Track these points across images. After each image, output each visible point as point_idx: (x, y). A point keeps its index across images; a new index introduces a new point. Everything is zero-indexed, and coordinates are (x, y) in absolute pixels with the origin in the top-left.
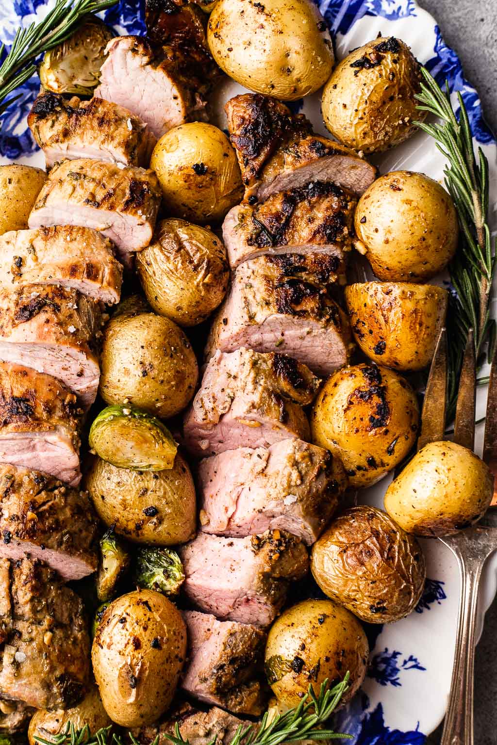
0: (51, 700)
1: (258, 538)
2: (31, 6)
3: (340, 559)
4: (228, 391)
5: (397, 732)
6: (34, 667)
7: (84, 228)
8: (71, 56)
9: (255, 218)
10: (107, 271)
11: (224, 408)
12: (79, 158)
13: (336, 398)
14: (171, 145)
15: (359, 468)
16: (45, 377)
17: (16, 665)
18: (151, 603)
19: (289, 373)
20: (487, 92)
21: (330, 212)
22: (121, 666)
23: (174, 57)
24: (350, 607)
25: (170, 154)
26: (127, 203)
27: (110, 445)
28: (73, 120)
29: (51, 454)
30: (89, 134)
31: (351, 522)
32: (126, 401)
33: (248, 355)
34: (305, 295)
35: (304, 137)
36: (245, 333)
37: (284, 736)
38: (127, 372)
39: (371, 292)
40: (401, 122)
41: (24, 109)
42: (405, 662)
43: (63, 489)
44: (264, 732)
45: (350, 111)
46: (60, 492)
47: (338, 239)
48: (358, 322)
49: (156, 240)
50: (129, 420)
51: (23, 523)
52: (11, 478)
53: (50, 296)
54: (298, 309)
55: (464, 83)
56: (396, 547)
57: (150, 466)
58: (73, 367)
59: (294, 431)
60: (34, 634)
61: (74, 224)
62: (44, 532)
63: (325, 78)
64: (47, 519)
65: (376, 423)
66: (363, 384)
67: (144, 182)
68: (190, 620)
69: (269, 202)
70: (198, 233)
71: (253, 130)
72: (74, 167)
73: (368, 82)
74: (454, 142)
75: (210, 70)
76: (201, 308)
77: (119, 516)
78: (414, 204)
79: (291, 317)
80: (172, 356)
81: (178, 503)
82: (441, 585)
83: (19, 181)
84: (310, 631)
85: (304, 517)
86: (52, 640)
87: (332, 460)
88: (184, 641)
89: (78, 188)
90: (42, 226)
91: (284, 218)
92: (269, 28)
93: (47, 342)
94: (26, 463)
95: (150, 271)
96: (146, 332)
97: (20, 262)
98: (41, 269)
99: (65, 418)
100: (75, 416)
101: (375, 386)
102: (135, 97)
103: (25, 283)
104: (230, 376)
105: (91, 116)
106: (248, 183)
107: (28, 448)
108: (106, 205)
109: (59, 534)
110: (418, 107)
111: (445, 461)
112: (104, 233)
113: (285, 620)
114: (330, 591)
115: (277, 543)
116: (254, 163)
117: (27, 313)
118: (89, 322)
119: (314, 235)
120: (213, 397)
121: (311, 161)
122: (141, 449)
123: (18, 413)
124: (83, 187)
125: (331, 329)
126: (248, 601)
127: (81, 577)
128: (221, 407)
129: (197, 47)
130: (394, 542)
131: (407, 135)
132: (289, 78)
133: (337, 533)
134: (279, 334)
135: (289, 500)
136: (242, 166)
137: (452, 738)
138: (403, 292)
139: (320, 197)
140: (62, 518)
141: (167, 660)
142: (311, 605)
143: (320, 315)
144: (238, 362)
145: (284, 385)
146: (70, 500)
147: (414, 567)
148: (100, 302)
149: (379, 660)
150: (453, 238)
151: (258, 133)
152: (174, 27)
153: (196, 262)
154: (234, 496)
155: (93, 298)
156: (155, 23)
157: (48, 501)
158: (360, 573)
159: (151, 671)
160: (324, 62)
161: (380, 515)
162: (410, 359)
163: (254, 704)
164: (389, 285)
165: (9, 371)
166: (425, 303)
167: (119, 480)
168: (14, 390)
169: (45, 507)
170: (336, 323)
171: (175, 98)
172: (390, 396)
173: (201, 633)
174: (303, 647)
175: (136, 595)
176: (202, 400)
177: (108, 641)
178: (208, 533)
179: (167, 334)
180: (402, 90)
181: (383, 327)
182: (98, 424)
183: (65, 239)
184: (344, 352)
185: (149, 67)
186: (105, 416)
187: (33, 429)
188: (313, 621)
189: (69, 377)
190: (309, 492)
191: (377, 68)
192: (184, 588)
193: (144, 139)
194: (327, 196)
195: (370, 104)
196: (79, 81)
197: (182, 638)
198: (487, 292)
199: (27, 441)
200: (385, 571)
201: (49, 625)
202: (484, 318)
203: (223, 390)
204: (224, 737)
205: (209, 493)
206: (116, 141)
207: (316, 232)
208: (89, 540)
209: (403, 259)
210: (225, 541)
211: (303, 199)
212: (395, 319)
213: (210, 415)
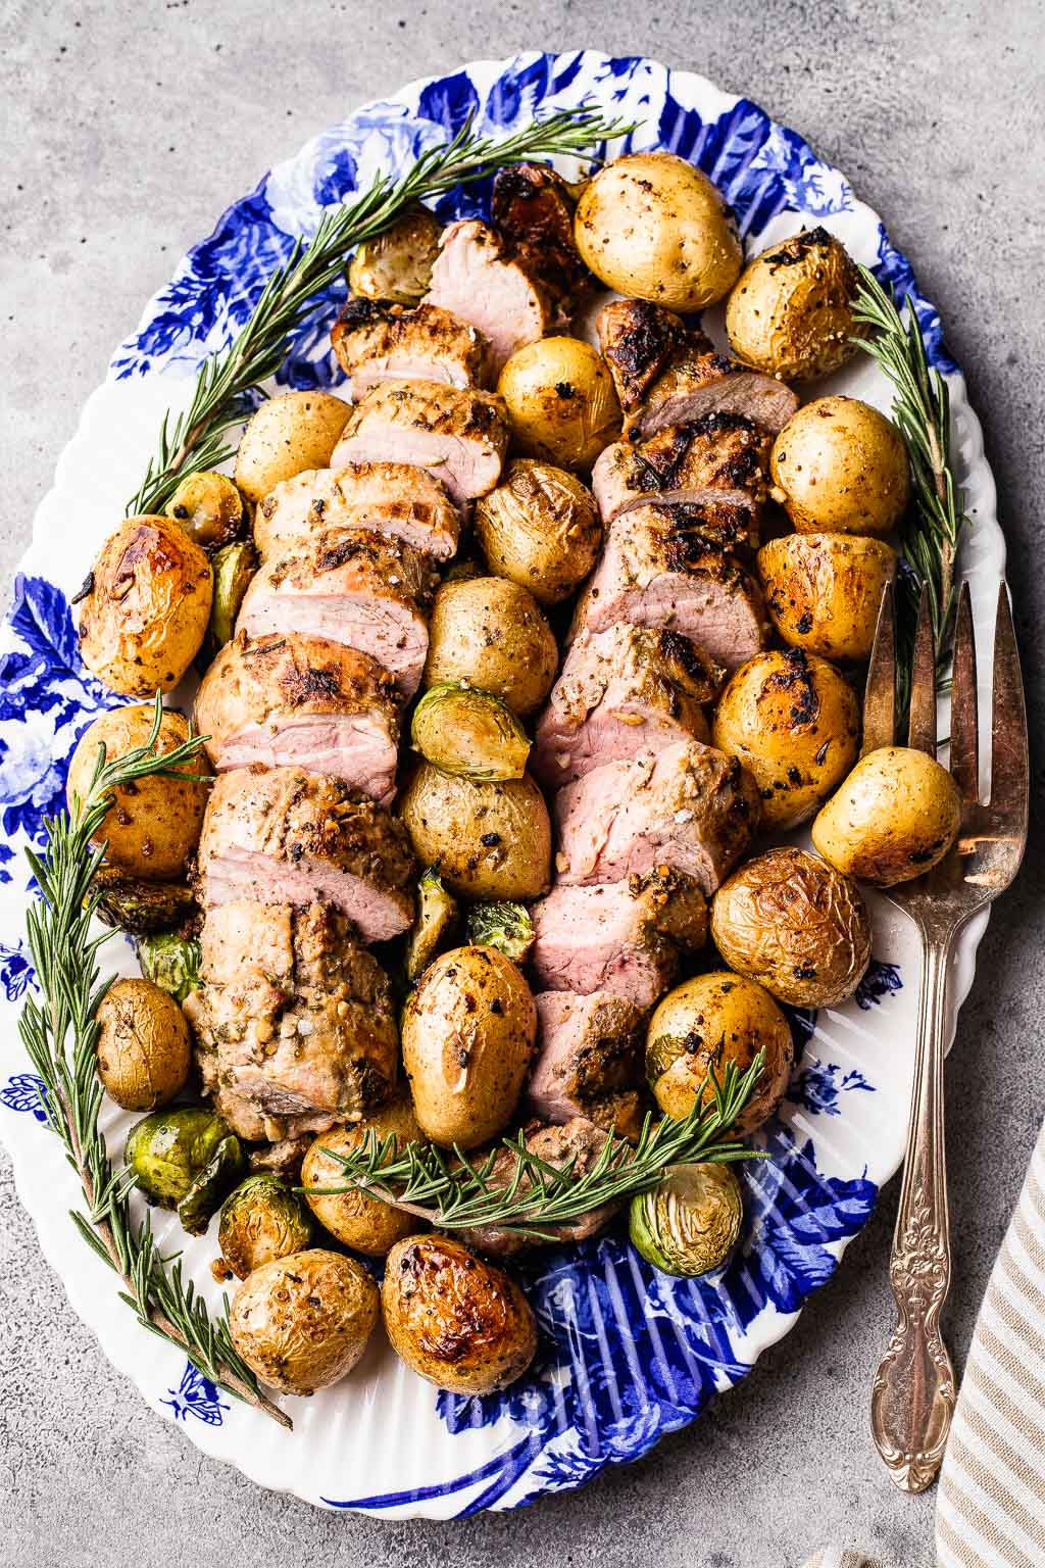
0: (345, 1097)
1: (638, 876)
2: (336, 193)
3: (751, 903)
4: (599, 678)
5: (834, 1182)
6: (324, 1043)
7: (408, 466)
8: (391, 253)
9: (637, 456)
10: (440, 514)
11: (594, 700)
13: (746, 688)
14: (526, 362)
15: (778, 785)
16: (354, 651)
17: (299, 1038)
18: (490, 957)
19: (681, 654)
20: (953, 322)
21: (738, 449)
22: (447, 1036)
23: (531, 254)
24: (765, 980)
25: (524, 372)
26: (469, 427)
27: (439, 736)
28: (395, 329)
29: (361, 749)
30: (417, 345)
31: (768, 861)
33: (626, 631)
34: (703, 551)
35: (703, 354)
36: (623, 605)
38: (465, 642)
39: (793, 547)
40: (832, 337)
41: (323, 330)
42: (846, 1080)
43: (371, 804)
44: (645, 1149)
45: (765, 318)
46: (367, 807)
47: (749, 484)
48: (776, 592)
49: (504, 480)
50: (469, 697)
51: (319, 833)
52: (302, 782)
53: (364, 541)
54: (695, 567)
55: (918, 297)
56: (829, 890)
57: (492, 772)
58: (392, 633)
59: (689, 730)
60: (323, 1002)
61: (394, 460)
62: (346, 850)
63: (732, 280)
64: (352, 834)
65: (801, 717)
66: (782, 668)
67: (490, 406)
68: (542, 1002)
69: (656, 438)
70: (560, 476)
71: (636, 340)
72: (398, 387)
73: (788, 281)
74: (901, 356)
75: (575, 280)
76: (565, 574)
77: (446, 848)
78: (849, 432)
79: (685, 576)
80: (525, 624)
81: (527, 832)
82: (897, 971)
83: (320, 408)
84: (711, 1001)
85: (702, 844)
86: (349, 1011)
87: (738, 774)
88: (534, 1015)
89: (403, 409)
90: (351, 463)
91: (676, 455)
92: (658, 210)
93: (361, 593)
94: (322, 767)
95: (496, 521)
96: (491, 593)
97: (321, 507)
98: (352, 511)
99: (380, 700)
100: (393, 701)
101: (799, 671)
102: (476, 307)
103: (329, 527)
104: (601, 660)
105: (419, 325)
106: (628, 408)
107: (328, 740)
108: (441, 428)
109: (367, 857)
110: (855, 318)
111: (893, 762)
112: (432, 470)
113: (677, 993)
114: (739, 953)
115: (665, 882)
116: (637, 383)
117: (334, 559)
118: (415, 576)
119: (716, 477)
120: (579, 686)
121: (712, 381)
122: (481, 743)
123: (317, 688)
124: (409, 408)
125: (739, 596)
126: (624, 962)
127: (390, 936)
128: (590, 698)
129: (559, 246)
130: (826, 884)
131: (842, 359)
132: (683, 276)
133: (747, 874)
134: (668, 606)
135: (683, 816)
136: (620, 389)
137: (915, 1192)
138: (836, 545)
139: (724, 431)
140: (370, 836)
141: (511, 1035)
142: (710, 976)
143: (723, 577)
144: (613, 642)
145: (674, 669)
146: (380, 819)
147: (854, 919)
148: (429, 554)
149: (808, 1078)
151: (643, 344)
152: (530, 218)
153: (558, 509)
154: (606, 822)
155: (421, 549)
156: (505, 214)
157: (352, 814)
158: (780, 921)
159: (488, 1046)
160: (730, 256)
161: (807, 853)
162: (845, 635)
164: (819, 537)
165: (304, 642)
166: (865, 561)
167: (448, 795)
168: (312, 662)
169: (350, 819)
170: (745, 589)
171: (532, 304)
172: (819, 683)
173: (556, 1015)
174: (701, 1021)
175: (469, 949)
176: (563, 690)
177: (429, 1002)
178: (568, 884)
179: (519, 598)
180: (832, 295)
181: (809, 592)
182: (426, 703)
183: (384, 477)
184: (757, 633)
185: (498, 263)
186: (436, 691)
187: (337, 711)
188: (715, 990)
189: (385, 650)
190: (710, 807)
191: (801, 264)
192: (532, 952)
193: (489, 355)
194: (734, 431)
195: (791, 310)
196: (401, 287)
197: (531, 1012)
198: (952, 562)
199: (328, 728)
200: (814, 918)
201: (345, 995)
202: (947, 597)
203: (592, 677)
204: (588, 1160)
206: (454, 354)
207: (719, 472)
208: (405, 875)
209: (835, 506)
210: (591, 890)
211: (701, 432)
212: (825, 580)
213: (574, 709)
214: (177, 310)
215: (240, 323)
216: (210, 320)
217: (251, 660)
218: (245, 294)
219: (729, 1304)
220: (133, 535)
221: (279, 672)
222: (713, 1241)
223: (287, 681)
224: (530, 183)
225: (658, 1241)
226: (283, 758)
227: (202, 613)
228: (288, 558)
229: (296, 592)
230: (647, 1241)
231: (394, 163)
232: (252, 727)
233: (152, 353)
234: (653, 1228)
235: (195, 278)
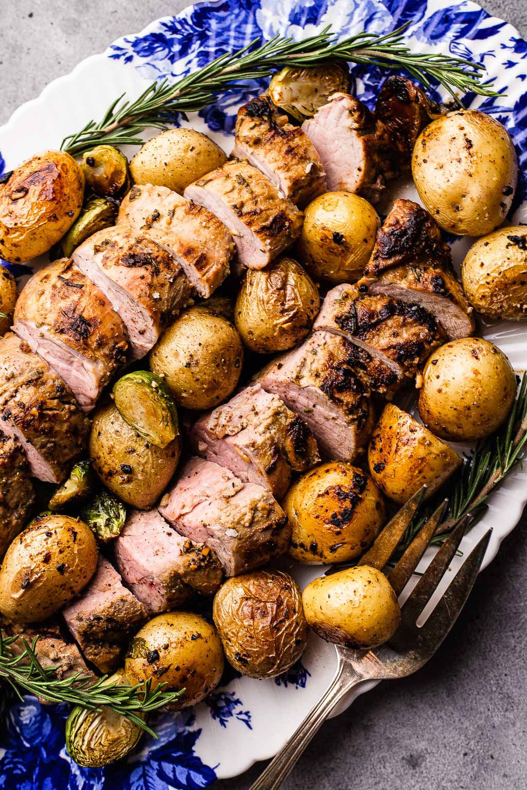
1: (191, 544)
2: (304, 20)
3: (239, 602)
4: (244, 420)
5: (198, 759)
7: (222, 223)
8: (305, 81)
9: (355, 303)
10: (214, 269)
11: (232, 431)
12: (256, 167)
13: (320, 481)
14: (329, 205)
15: (302, 545)
16: (116, 316)
18: (78, 537)
19: (298, 438)
21: (414, 339)
22: (25, 566)
23: (381, 137)
24: (224, 642)
25: (324, 211)
26: (263, 229)
27: (127, 400)
28: (270, 135)
29: (81, 377)
30: (274, 154)
31: (269, 581)
32: (162, 375)
33: (277, 404)
34: (350, 388)
35: (435, 267)
36: (287, 386)
37: (108, 702)
38: (176, 355)
39: (401, 421)
40: (519, 306)
41: (244, 98)
42: (241, 713)
43: (73, 407)
44: (97, 688)
45: (484, 272)
46: (69, 408)
47: (406, 364)
48: (378, 436)
49: (268, 269)
50: (152, 392)
51: (25, 413)
52: (40, 374)
53: (158, 260)
54: (337, 396)
56: (287, 623)
57: (148, 435)
58: (140, 323)
59: (271, 483)
61: (217, 215)
62: (36, 430)
63: (484, 232)
64: (46, 422)
65: (336, 521)
66: (346, 485)
67: (289, 220)
68: (102, 569)
69: (375, 299)
70: (304, 285)
71: (399, 236)
72: (246, 171)
73: (513, 258)
75: (406, 163)
76: (269, 343)
77: (102, 455)
78: (480, 377)
79: (327, 397)
80: (218, 366)
81: (150, 476)
82: (307, 675)
83: (199, 154)
84: (181, 639)
85: (234, 552)
87: (284, 526)
88: (85, 581)
89: (236, 191)
90: (192, 201)
91: (376, 319)
92: (464, 165)
93: (131, 292)
94: (59, 370)
95: (248, 289)
96: (211, 334)
97: (157, 217)
98: (167, 234)
99: (109, 357)
100: (117, 361)
101: (355, 493)
102: (332, 147)
103: (147, 236)
104: (254, 409)
105: (285, 141)
106: (367, 273)
107: (68, 360)
108: (247, 219)
109: (47, 439)
111: (366, 588)
112: (234, 237)
113: (169, 618)
114: (217, 620)
115: (201, 557)
116: (381, 262)
117: (132, 261)
118: (174, 298)
119: (389, 348)
120: (230, 417)
121: (425, 290)
122: (148, 419)
123: (76, 330)
124: (239, 193)
125: (352, 427)
126: (152, 584)
128: (231, 428)
129: (406, 139)
130: (288, 618)
131: (518, 318)
132: (454, 214)
133: (252, 581)
134: (311, 404)
135: (231, 533)
136: (372, 257)
138: (424, 438)
139: (415, 321)
140: (57, 428)
141: (62, 585)
142: (196, 620)
143: (351, 411)
144: (266, 404)
145: (288, 444)
146: (73, 418)
147: (291, 647)
148: (194, 288)
149: (223, 697)
150: (494, 422)
151: (400, 241)
152: (399, 112)
153: (286, 307)
154: (196, 501)
155: (191, 282)
156: (386, 100)
157: (55, 409)
158: (246, 624)
159: (44, 585)
160: (490, 219)
161: (294, 591)
162: (395, 491)
163: (106, 663)
164: (418, 426)
165: (92, 294)
166: (435, 458)
167: (119, 430)
168: (86, 311)
169: (50, 413)
170: (358, 427)
171: (359, 170)
172: (359, 509)
173: (102, 583)
174: (166, 647)
175: (73, 522)
176: (221, 413)
177: (28, 541)
178: (161, 514)
179: (227, 347)
181: (392, 454)
182: (128, 379)
183: (201, 223)
184: (353, 451)
185: (355, 132)
186: (137, 376)
187: (78, 350)
188: (189, 633)
189: (133, 328)
190: (250, 537)
193: (314, 185)
194: (421, 325)
195: (502, 277)
196: (298, 105)
197: (85, 577)
198: (496, 481)
199: (69, 355)
200: (266, 634)
202: (480, 499)
203: (241, 417)
204: (66, 671)
205: (182, 484)
206: (290, 174)
207: (394, 347)
208: (67, 458)
209: (444, 412)
210: (168, 529)
211: (402, 313)
212: (404, 454)
213: (219, 429)
214: (168, 35)
215: (200, 65)
216: (183, 53)
217: (59, 284)
218: (212, 50)
219: (103, 779)
220: (45, 165)
221: (63, 304)
222: (106, 753)
223: (65, 313)
224: (407, 94)
225: (72, 738)
226: (42, 351)
227: (56, 236)
228: (113, 240)
229: (101, 265)
230: (68, 734)
231: (349, 23)
232: (33, 325)
233: (138, 53)
234: (74, 731)
235: (190, 22)
